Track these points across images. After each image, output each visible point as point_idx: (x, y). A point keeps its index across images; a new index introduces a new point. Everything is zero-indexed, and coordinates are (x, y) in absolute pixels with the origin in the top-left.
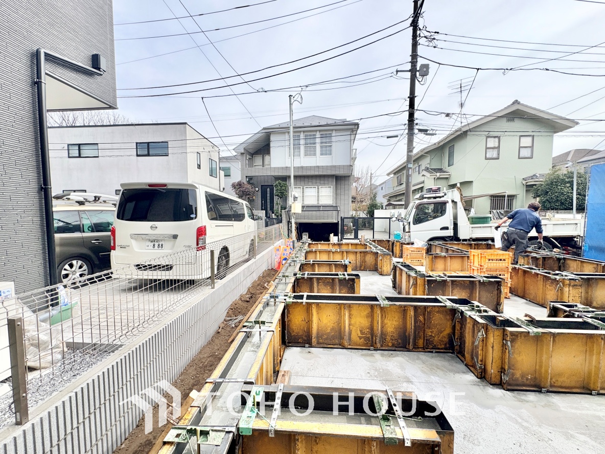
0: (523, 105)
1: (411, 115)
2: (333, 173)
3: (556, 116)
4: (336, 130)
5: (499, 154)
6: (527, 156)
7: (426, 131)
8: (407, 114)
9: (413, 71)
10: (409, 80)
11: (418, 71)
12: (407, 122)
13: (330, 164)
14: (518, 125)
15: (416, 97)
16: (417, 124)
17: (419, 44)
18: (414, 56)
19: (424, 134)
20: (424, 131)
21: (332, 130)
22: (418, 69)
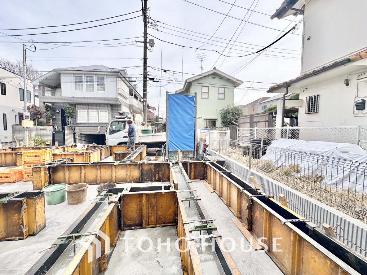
0: (217, 70)
1: (145, 69)
2: (109, 102)
3: (235, 78)
4: (107, 75)
5: (208, 96)
6: (222, 98)
7: (153, 79)
8: (143, 68)
9: (145, 42)
10: (143, 48)
11: (148, 43)
12: (143, 73)
13: (103, 97)
14: (217, 81)
15: (147, 58)
16: (148, 75)
17: (148, 27)
18: (145, 33)
19: (152, 81)
20: (152, 79)
21: (104, 75)
22: (148, 41)
